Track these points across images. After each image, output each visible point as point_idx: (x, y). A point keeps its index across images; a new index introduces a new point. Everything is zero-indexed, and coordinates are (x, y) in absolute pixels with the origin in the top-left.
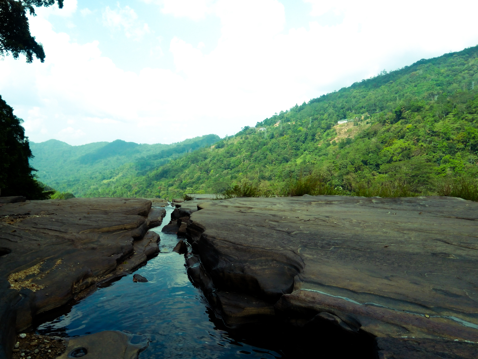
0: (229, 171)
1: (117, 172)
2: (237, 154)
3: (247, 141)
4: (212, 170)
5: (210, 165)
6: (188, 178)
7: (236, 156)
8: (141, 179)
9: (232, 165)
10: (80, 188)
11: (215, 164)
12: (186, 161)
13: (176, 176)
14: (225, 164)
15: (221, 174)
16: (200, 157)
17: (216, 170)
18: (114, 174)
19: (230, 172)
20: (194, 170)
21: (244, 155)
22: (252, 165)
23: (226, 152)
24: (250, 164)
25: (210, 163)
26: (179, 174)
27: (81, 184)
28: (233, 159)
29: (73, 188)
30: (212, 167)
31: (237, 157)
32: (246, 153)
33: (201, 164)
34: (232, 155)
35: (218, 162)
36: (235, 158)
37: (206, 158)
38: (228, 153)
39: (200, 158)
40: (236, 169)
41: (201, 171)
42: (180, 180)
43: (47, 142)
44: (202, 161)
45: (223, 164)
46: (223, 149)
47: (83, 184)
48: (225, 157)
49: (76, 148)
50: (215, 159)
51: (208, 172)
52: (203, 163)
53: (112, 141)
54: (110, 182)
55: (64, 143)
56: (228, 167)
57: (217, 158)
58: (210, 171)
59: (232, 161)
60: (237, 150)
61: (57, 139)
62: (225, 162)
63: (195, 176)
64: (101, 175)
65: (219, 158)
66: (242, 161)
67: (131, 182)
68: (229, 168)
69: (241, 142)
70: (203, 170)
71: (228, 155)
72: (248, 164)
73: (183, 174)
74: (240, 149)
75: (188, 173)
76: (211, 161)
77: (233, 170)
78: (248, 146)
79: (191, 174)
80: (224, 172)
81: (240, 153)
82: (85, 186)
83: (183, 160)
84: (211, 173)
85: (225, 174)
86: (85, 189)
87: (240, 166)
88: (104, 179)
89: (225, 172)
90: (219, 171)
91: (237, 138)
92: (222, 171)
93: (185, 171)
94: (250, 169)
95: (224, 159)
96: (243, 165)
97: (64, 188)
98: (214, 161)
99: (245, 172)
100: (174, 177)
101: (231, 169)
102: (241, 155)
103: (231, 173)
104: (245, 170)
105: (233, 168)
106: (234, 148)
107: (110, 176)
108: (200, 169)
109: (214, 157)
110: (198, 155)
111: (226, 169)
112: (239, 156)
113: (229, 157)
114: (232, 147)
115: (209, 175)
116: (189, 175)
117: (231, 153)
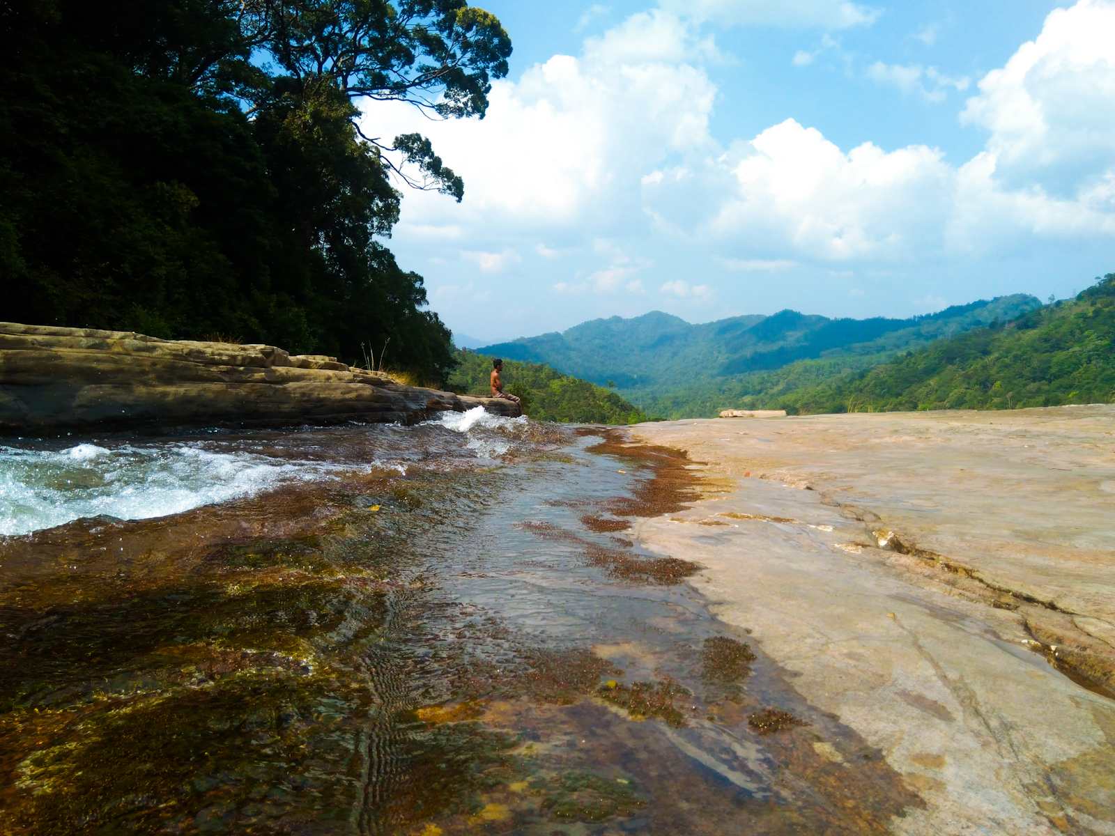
0: (1043, 384)
1: (774, 381)
2: (1071, 343)
3: (1106, 310)
4: (998, 382)
5: (995, 369)
6: (932, 398)
7: (1068, 349)
8: (823, 397)
9: (1054, 370)
10: (695, 410)
11: (1007, 366)
12: (935, 359)
13: (904, 394)
14: (1034, 368)
15: (1020, 391)
16: (971, 349)
17: (1010, 382)
18: (769, 385)
19: (1047, 387)
20: (952, 380)
21: (1091, 346)
22: (1109, 372)
23: (1040, 339)
24: (1104, 370)
25: (994, 364)
26: (913, 387)
27: (699, 402)
28: (1060, 356)
29: (683, 410)
30: (998, 373)
31: (1071, 350)
32: (1098, 342)
33: (972, 365)
34: (1057, 347)
35: (1015, 362)
36: (1065, 352)
37: (986, 353)
38: (1046, 340)
39: (972, 351)
40: (1065, 381)
41: (969, 384)
42: (911, 402)
43: (645, 316)
44: (974, 359)
45: (1028, 369)
46: (1035, 331)
47: (703, 402)
48: (1036, 350)
49: (698, 327)
50: (1011, 356)
51: (985, 386)
52: (977, 365)
53: (772, 314)
54: (757, 400)
55: (677, 318)
56: (1041, 375)
57: (1014, 353)
58: (992, 384)
59: (1055, 360)
60: (1072, 333)
61: (664, 311)
62: (1035, 363)
63: (951, 394)
64: (741, 384)
65: (1019, 353)
66: (1084, 361)
67: (800, 403)
68: (1044, 379)
69: (1090, 314)
70: (973, 381)
71: (1046, 345)
72: (1100, 369)
73: (921, 390)
74: (1083, 332)
75: (936, 387)
76: (998, 359)
77: (1056, 383)
78: (1105, 324)
79: (943, 388)
80: (1028, 388)
81: (1080, 341)
82: (706, 407)
83: (928, 356)
84: (993, 388)
85: (1031, 392)
86: (705, 412)
87: (1076, 374)
88: (746, 393)
89: (1032, 386)
90: (1015, 384)
91: (1081, 303)
92: (1025, 385)
93: (928, 382)
94: (1102, 380)
95: (1035, 355)
96: (1086, 371)
97: (666, 408)
98: (1007, 360)
99: (1089, 389)
100: (901, 395)
101: (1050, 381)
102: (1081, 346)
103: (1047, 391)
104: (1088, 383)
105: (1056, 377)
106: (1065, 328)
107: (758, 388)
108: (967, 378)
109: (1008, 351)
110: (966, 345)
111: (1034, 380)
112: (1076, 349)
113: (1047, 351)
114: (1061, 326)
115: (990, 393)
116: (936, 391)
117: (1054, 340)
